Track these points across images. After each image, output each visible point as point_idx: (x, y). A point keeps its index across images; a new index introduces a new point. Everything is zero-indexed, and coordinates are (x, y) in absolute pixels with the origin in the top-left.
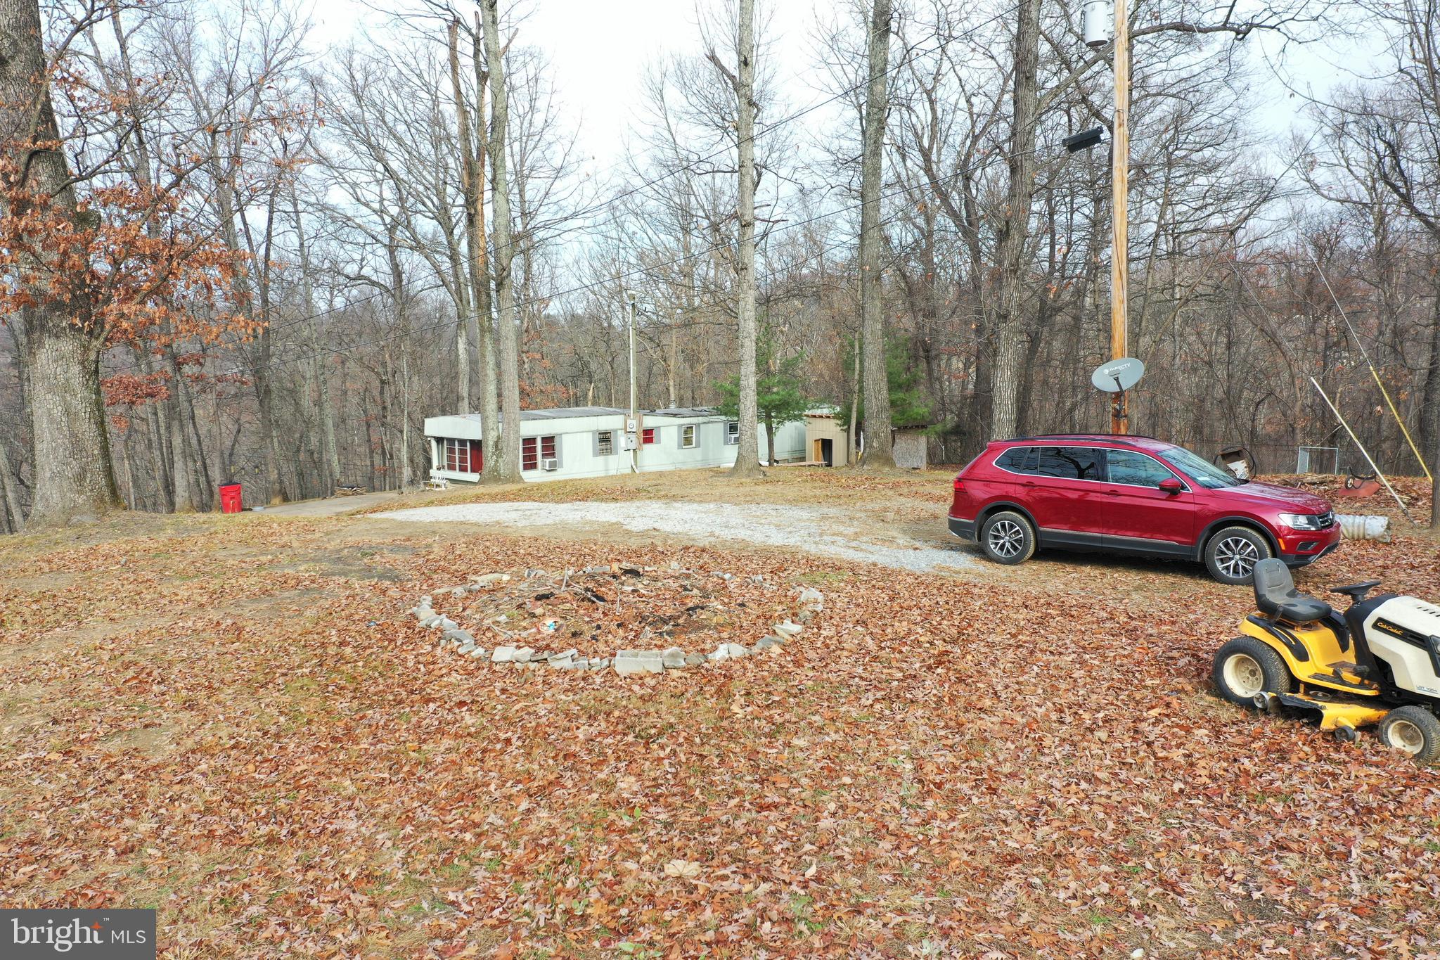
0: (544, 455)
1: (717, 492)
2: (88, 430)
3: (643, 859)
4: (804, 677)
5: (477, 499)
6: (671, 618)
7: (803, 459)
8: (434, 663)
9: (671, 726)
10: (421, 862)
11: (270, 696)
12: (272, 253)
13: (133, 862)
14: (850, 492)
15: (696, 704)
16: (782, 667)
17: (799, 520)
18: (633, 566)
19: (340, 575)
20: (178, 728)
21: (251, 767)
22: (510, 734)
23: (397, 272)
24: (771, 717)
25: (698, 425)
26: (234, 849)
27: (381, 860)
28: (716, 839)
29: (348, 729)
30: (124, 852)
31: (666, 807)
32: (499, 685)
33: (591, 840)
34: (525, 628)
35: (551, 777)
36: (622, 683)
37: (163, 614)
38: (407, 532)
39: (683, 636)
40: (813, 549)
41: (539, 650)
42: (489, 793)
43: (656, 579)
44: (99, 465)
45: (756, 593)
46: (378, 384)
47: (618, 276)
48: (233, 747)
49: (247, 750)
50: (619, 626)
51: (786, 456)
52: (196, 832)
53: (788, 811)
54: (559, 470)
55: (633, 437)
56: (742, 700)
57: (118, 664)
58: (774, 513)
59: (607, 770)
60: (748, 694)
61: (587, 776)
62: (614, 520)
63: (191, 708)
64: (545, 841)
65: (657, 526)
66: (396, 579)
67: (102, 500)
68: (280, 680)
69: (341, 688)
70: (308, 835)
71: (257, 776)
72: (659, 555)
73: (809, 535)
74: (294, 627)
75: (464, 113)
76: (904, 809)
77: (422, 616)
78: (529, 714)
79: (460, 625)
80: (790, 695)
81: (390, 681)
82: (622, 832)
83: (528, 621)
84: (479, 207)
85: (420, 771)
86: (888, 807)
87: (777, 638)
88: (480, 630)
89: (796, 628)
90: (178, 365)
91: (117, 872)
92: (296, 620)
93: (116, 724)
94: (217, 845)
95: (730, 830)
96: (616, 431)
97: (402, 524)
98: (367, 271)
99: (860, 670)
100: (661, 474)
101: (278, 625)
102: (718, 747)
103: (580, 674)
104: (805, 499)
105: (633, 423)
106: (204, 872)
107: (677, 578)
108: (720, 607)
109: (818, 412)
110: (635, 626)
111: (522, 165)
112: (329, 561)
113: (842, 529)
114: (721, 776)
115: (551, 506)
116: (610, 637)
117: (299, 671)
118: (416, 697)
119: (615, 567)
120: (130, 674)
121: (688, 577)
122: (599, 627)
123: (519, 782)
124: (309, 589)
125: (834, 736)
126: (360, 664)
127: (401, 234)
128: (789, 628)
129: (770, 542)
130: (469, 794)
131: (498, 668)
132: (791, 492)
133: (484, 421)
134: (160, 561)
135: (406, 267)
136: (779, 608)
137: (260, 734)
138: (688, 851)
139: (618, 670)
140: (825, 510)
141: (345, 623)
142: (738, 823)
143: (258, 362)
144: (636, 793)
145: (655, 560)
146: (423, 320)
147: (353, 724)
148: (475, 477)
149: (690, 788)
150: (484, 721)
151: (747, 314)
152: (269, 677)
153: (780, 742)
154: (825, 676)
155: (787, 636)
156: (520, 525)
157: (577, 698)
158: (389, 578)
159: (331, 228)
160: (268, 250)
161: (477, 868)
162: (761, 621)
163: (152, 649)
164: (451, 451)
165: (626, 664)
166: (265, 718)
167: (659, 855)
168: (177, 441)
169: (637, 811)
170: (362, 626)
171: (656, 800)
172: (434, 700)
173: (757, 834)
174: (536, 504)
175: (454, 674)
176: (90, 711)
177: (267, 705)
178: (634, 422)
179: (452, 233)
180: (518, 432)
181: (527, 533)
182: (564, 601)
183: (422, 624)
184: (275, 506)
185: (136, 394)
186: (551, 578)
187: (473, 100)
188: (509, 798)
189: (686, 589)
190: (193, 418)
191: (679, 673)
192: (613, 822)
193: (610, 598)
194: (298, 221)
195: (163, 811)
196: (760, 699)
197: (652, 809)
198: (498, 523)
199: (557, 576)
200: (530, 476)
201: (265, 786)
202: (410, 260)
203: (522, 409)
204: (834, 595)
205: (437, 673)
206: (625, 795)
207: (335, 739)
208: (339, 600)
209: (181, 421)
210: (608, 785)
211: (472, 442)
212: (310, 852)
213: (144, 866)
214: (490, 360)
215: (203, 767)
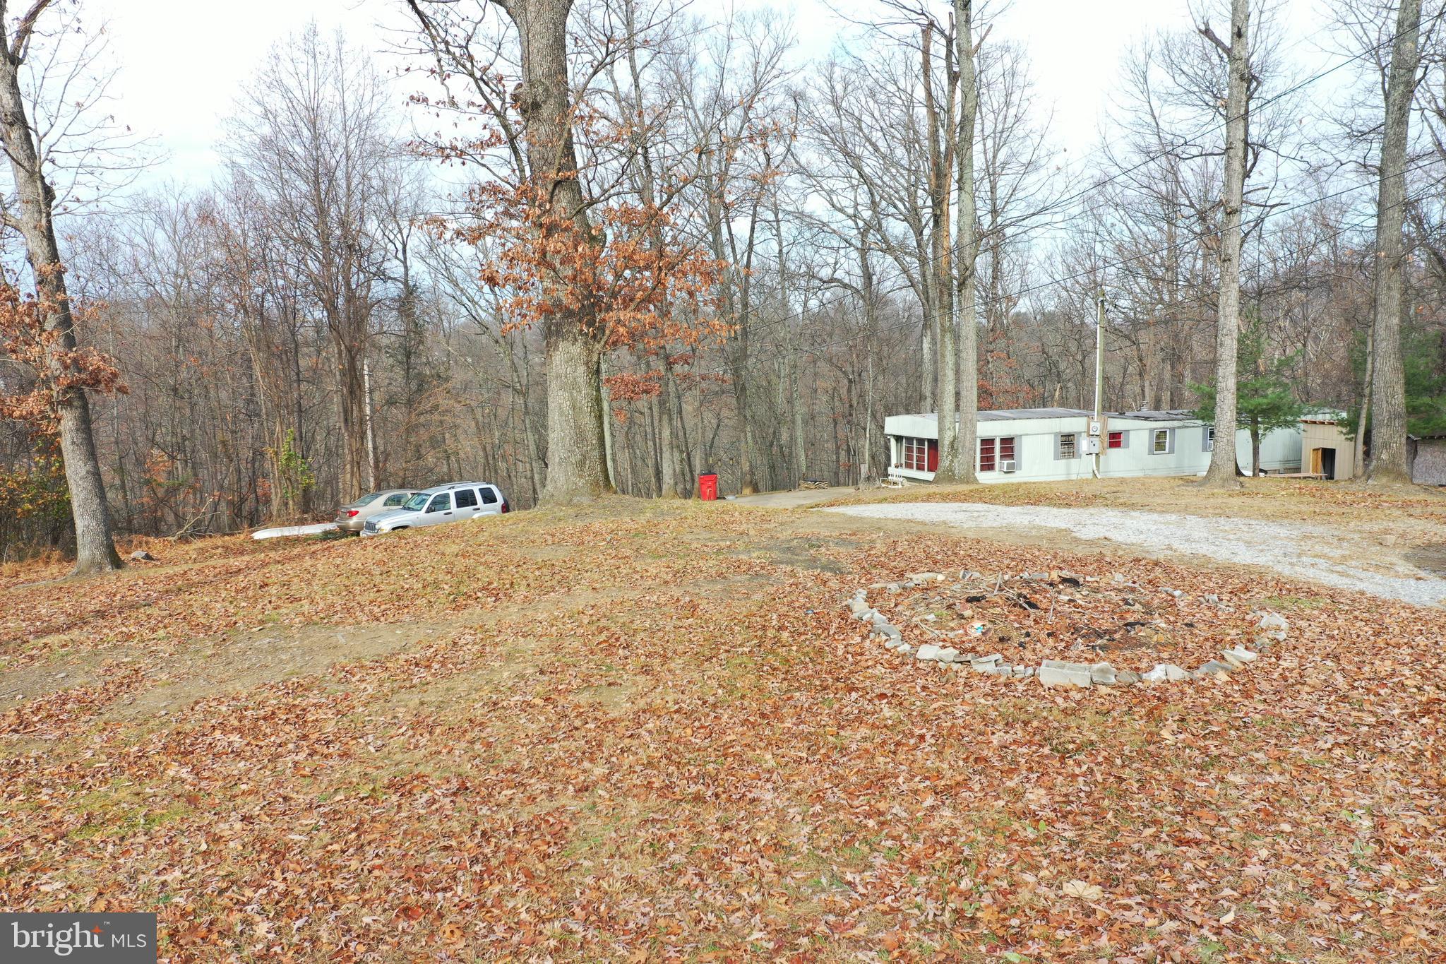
0: (1002, 457)
1: (1183, 502)
2: (589, 422)
3: (1042, 874)
4: (1253, 709)
5: (929, 498)
6: (1106, 632)
7: (1298, 470)
8: (862, 654)
9: (1092, 743)
10: (825, 840)
11: (713, 669)
12: (753, 258)
13: (587, 799)
14: (1346, 510)
15: (1122, 724)
16: (1227, 696)
17: (1275, 538)
18: (1073, 575)
19: (787, 563)
20: (634, 689)
21: (689, 731)
22: (924, 731)
23: (868, 275)
24: (1207, 748)
25: (1173, 430)
26: (667, 801)
27: (790, 832)
28: (1124, 866)
29: (776, 708)
30: (580, 790)
31: (1074, 825)
32: (921, 682)
33: (991, 845)
34: (953, 629)
35: (960, 778)
36: (1046, 694)
37: (634, 587)
38: (854, 527)
39: (1118, 652)
40: (1287, 571)
41: (964, 651)
42: (896, 785)
43: (1097, 591)
44: (596, 453)
45: (1209, 614)
46: (846, 382)
47: (1094, 270)
48: (676, 712)
49: (688, 715)
50: (1049, 635)
51: (1277, 466)
52: (638, 782)
53: (1211, 850)
54: (1018, 473)
55: (1096, 440)
56: (1175, 726)
57: (594, 628)
58: (1245, 529)
59: (1016, 780)
60: (1183, 720)
61: (996, 782)
62: (1063, 526)
63: (647, 672)
64: (945, 840)
65: (1108, 535)
66: (837, 571)
67: (597, 484)
68: (723, 656)
69: (774, 669)
70: (729, 799)
71: (693, 740)
72: (1103, 565)
73: (1285, 555)
74: (741, 608)
75: (934, 116)
76: (1353, 870)
77: (855, 609)
78: (946, 713)
79: (890, 620)
80: (1232, 727)
81: (819, 667)
82: (1024, 843)
83: (956, 622)
84: (945, 207)
85: (835, 755)
86: (1332, 864)
87: (1225, 664)
88: (909, 627)
89: (1250, 656)
90: (670, 366)
91: (573, 806)
92: (743, 602)
93: (587, 679)
94: (653, 796)
95: (1140, 860)
96: (1080, 433)
97: (851, 519)
98: (839, 274)
99: (1322, 709)
100: (1122, 481)
101: (729, 605)
102: (1140, 771)
103: (1003, 679)
104: (1286, 515)
105: (1096, 426)
106: (641, 818)
107: (1121, 591)
108: (1163, 625)
109: (1320, 417)
110: (1067, 636)
111: (994, 163)
112: (779, 550)
113: (1326, 550)
114: (1139, 802)
115: (1001, 509)
116: (1039, 645)
117: (740, 650)
118: (840, 685)
119: (1054, 575)
120: (603, 637)
121: (1133, 590)
122: (1028, 635)
123: (927, 778)
124: (758, 575)
125: (1277, 778)
126: (794, 648)
127: (872, 237)
128: (1240, 655)
129: (1236, 560)
130: (878, 783)
131: (921, 665)
132: (1270, 506)
133: (941, 420)
134: (638, 541)
135: (878, 269)
136: (1233, 632)
137: (700, 703)
138: (1091, 874)
139: (1042, 679)
140: (1309, 528)
141: (786, 608)
142: (1150, 854)
143: (737, 360)
144: (1043, 807)
145: (1100, 571)
146: (892, 321)
147: (781, 703)
148: (929, 476)
149: (1103, 809)
150: (902, 715)
151: (1228, 310)
152: (714, 652)
153: (1212, 776)
154: (1277, 711)
155: (1237, 663)
156: (965, 526)
157: (996, 703)
158: (831, 570)
159: (807, 235)
160: (749, 257)
161: (876, 854)
162: (1208, 645)
163: (623, 618)
164: (909, 449)
165: (1051, 674)
166: (706, 689)
167: (1059, 872)
168: (666, 433)
169: (1042, 824)
170: (801, 613)
171: (1065, 817)
172: (857, 690)
173: (1171, 869)
174: (986, 506)
175: (879, 666)
176: (569, 666)
177: (709, 678)
178: (1098, 425)
179: (921, 234)
180: (974, 432)
181: (970, 535)
182: (995, 605)
183: (855, 616)
184: (746, 496)
185: (634, 390)
186: (986, 581)
187: (944, 102)
188: (916, 792)
189: (1127, 603)
190: (680, 412)
191: (1109, 690)
192: (1016, 832)
193: (1044, 606)
194: (778, 230)
195: (614, 759)
196: (1195, 727)
197: (1059, 825)
198: (944, 523)
199: (992, 579)
200: (985, 478)
201: (699, 750)
202: (881, 263)
203: (979, 409)
204: (1304, 624)
205: (863, 664)
206: (1033, 807)
207: (763, 716)
208: (783, 587)
209: (670, 416)
210: (1017, 795)
211: (930, 441)
212: (729, 814)
213: (594, 804)
214: (950, 359)
215: (650, 726)
